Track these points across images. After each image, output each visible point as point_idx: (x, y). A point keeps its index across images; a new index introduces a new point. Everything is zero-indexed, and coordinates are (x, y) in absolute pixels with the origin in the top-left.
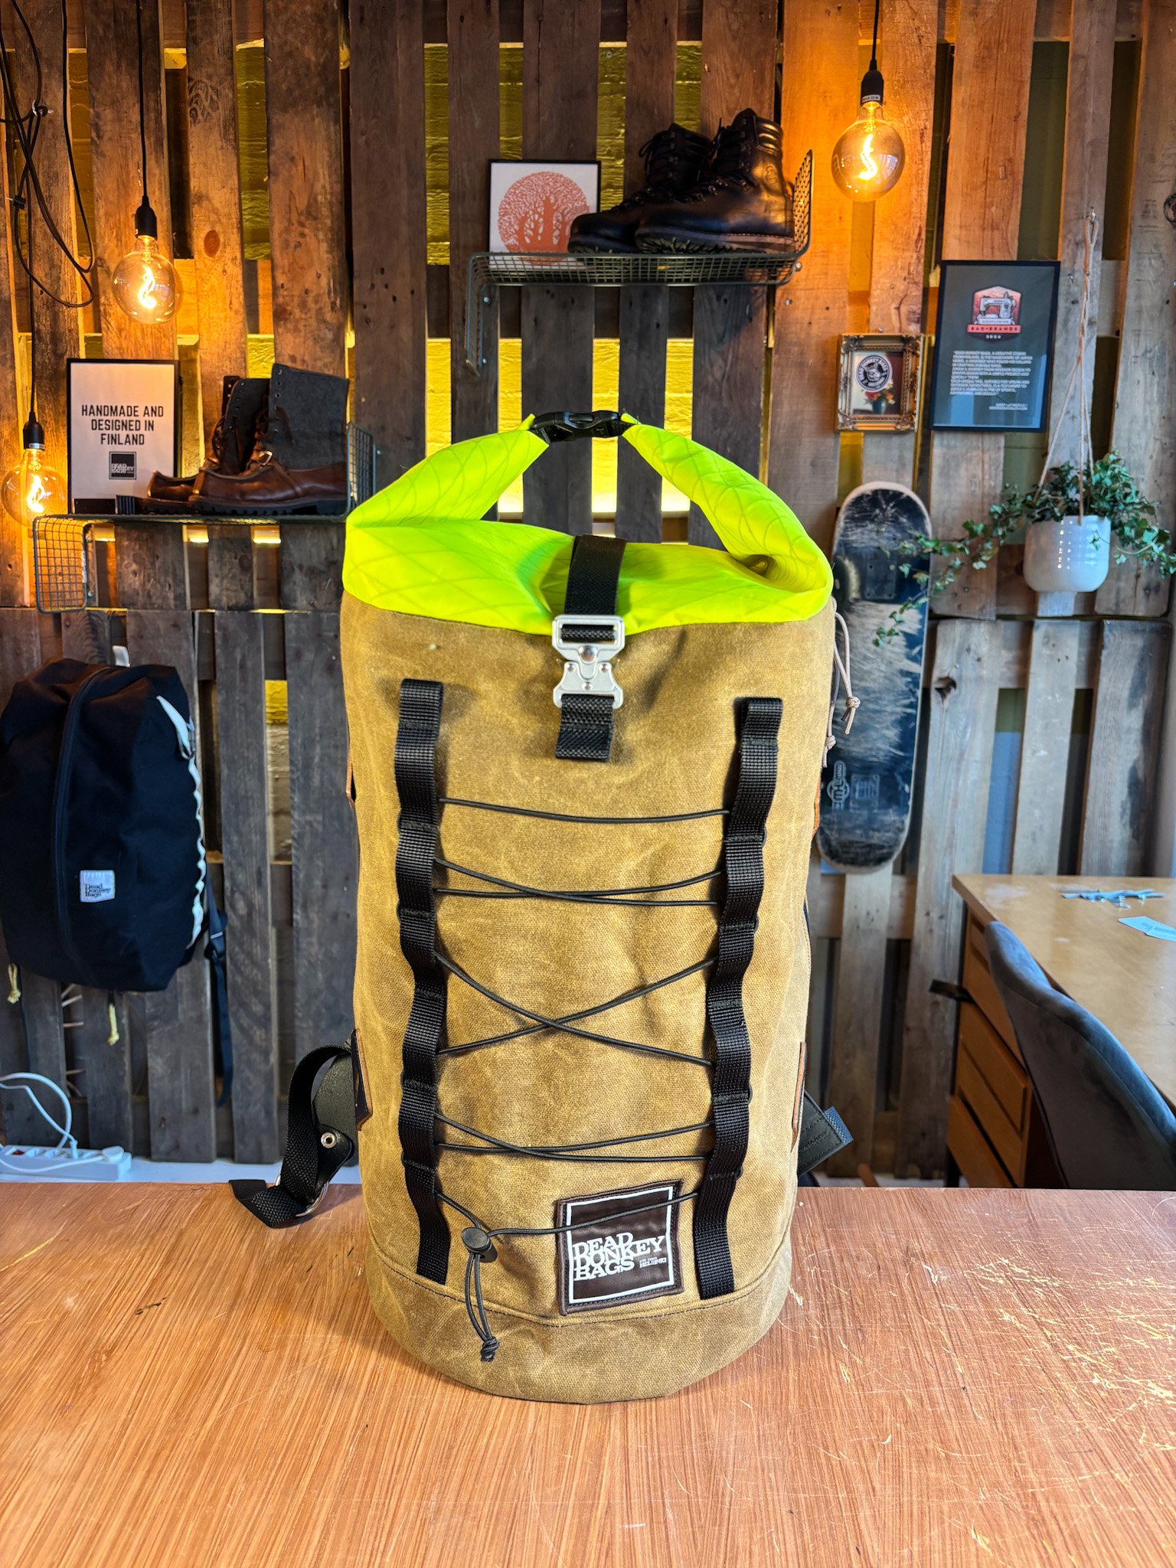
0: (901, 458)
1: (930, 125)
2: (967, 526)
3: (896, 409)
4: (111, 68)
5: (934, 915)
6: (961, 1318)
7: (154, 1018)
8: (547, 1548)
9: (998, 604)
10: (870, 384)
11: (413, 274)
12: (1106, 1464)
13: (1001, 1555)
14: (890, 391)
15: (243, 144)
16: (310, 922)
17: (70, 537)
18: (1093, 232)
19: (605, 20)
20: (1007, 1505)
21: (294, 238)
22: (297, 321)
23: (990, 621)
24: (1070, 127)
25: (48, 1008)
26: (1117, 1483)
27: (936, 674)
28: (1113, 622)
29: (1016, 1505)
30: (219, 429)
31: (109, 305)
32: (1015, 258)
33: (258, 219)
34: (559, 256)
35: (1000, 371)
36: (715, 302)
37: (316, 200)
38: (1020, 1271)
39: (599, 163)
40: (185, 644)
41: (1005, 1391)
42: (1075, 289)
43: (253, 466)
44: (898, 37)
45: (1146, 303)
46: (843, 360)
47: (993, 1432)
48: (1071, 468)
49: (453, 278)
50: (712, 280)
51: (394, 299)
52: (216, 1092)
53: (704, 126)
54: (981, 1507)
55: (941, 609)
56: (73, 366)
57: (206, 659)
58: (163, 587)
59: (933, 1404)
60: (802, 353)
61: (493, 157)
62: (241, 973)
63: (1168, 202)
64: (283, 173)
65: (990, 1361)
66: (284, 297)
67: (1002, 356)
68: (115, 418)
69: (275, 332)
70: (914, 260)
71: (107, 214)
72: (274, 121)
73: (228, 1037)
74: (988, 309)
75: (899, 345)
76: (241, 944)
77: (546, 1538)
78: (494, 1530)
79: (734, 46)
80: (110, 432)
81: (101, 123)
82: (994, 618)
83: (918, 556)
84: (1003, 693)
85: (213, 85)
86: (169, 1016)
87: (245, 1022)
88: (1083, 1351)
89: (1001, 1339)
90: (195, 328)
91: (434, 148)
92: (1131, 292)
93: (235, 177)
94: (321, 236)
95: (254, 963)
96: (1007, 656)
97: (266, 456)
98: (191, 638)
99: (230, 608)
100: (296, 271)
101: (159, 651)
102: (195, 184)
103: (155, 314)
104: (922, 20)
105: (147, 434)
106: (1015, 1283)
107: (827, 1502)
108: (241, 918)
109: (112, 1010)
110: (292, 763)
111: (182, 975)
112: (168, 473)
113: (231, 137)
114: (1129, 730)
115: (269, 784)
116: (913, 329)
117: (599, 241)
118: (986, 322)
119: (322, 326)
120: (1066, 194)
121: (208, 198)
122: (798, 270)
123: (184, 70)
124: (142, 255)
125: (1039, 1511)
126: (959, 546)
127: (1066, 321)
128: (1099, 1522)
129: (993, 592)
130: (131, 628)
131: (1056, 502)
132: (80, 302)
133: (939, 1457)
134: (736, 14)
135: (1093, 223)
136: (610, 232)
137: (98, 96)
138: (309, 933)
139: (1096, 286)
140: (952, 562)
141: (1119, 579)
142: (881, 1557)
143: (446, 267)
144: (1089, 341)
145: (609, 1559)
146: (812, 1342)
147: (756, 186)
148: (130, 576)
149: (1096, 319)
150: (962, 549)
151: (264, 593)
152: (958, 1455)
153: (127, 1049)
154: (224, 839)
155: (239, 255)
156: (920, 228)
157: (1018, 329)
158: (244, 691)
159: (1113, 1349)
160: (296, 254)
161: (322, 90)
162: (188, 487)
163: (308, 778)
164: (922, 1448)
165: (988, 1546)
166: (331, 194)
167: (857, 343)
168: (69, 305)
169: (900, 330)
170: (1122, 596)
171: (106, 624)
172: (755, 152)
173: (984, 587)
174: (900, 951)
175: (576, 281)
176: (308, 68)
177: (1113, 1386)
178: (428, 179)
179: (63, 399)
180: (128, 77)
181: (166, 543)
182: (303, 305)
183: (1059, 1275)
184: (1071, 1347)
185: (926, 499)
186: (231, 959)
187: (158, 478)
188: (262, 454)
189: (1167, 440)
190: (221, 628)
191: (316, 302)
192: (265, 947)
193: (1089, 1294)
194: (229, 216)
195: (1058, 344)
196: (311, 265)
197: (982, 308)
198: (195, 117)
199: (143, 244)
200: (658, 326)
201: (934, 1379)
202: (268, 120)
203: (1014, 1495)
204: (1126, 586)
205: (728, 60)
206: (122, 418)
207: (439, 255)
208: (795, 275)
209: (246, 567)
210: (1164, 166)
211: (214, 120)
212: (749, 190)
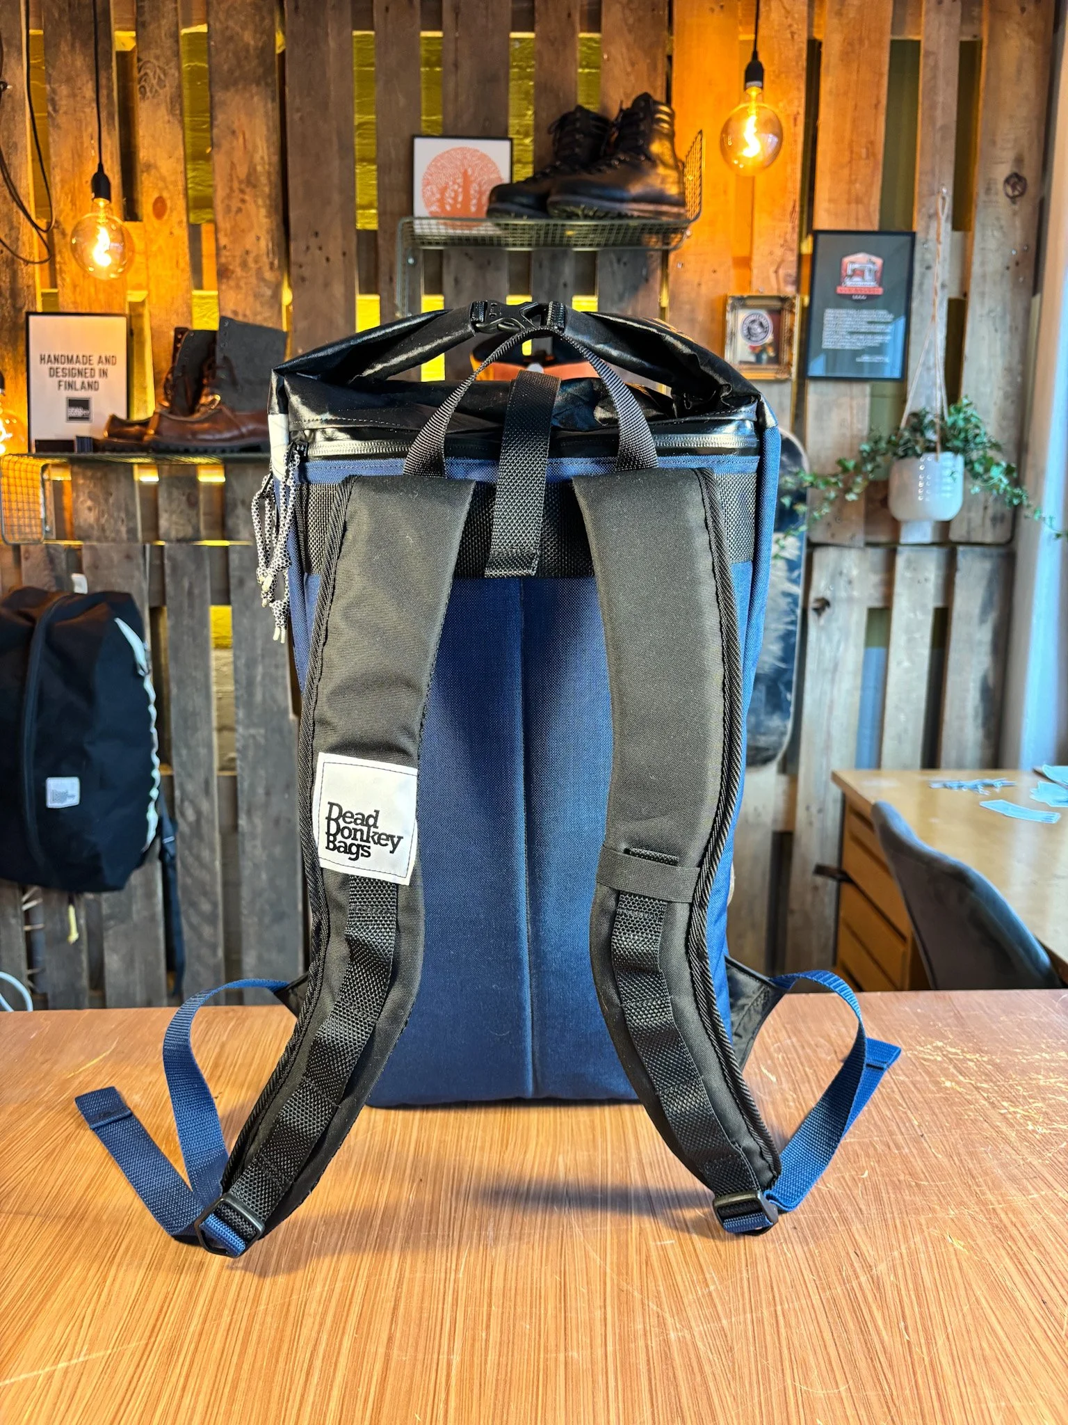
0: (781, 404)
1: (802, 111)
2: (840, 462)
3: (776, 360)
4: (66, 49)
5: (814, 809)
6: (911, 1086)
7: (110, 917)
8: (595, 1261)
9: (867, 533)
10: (753, 339)
11: (344, 237)
12: (1050, 1186)
13: (975, 1253)
14: (770, 344)
15: (187, 119)
16: (254, 826)
17: (29, 475)
18: (944, 206)
19: (515, 13)
20: (973, 1218)
21: (235, 204)
22: (238, 279)
23: (859, 548)
24: (923, 114)
25: (10, 910)
26: (1061, 1199)
27: (813, 595)
28: (967, 548)
29: (981, 1217)
30: (170, 376)
31: (65, 263)
32: (876, 228)
33: (200, 188)
34: (477, 220)
35: (865, 328)
36: (616, 265)
37: (255, 170)
38: (953, 1050)
39: (511, 140)
40: (137, 574)
41: (957, 1136)
42: (928, 256)
43: (203, 409)
44: (773, 34)
45: (990, 268)
46: (729, 317)
47: (951, 1166)
48: (927, 413)
49: (381, 242)
50: (614, 245)
51: (328, 260)
52: (168, 985)
53: (604, 108)
54: (952, 1220)
55: (817, 537)
56: (32, 318)
57: (156, 587)
58: (116, 522)
59: (898, 1147)
60: (693, 311)
61: (416, 132)
62: (191, 875)
63: (1007, 181)
64: (225, 145)
65: (940, 1116)
66: (226, 257)
67: (867, 314)
68: (71, 366)
69: (219, 289)
70: (789, 229)
71: (62, 181)
72: (216, 99)
73: (180, 933)
74: (854, 272)
75: (777, 304)
76: (190, 849)
77: (592, 1254)
78: (547, 1250)
79: (630, 38)
80: (67, 379)
81: (57, 98)
82: (862, 544)
83: (798, 491)
84: (872, 612)
85: (161, 64)
86: (123, 916)
87: (195, 920)
88: (1016, 1106)
89: (946, 1099)
90: (144, 284)
91: (361, 124)
92: (976, 260)
93: (181, 148)
94: (260, 202)
95: (202, 865)
96: (875, 578)
97: (214, 400)
98: (142, 568)
99: (179, 541)
100: (237, 233)
101: (113, 580)
102: (144, 154)
103: (109, 270)
104: (793, 18)
105: (102, 381)
106: (951, 1060)
107: (824, 1220)
108: (190, 824)
109: (72, 910)
110: (236, 682)
111: (136, 878)
112: (122, 415)
113: (178, 112)
114: (980, 643)
115: (214, 703)
116: (789, 290)
117: (515, 208)
118: (852, 284)
119: (262, 284)
120: (921, 174)
121: (156, 168)
122: (688, 237)
123: (132, 51)
124: (98, 217)
125: (1001, 1221)
126: (833, 480)
127: (921, 284)
128: (1051, 1227)
129: (861, 521)
130: (86, 560)
131: (917, 442)
132: (37, 260)
133: (910, 1186)
134: (631, 10)
135: (944, 199)
136: (524, 200)
137: (54, 74)
138: (253, 836)
139: (947, 255)
140: (827, 494)
141: (969, 510)
142: (876, 1257)
143: (374, 232)
144: (941, 303)
145: (649, 1267)
146: (789, 1107)
147: (653, 161)
148: (86, 512)
149: (947, 283)
150: (836, 483)
151: (210, 526)
152: (926, 1183)
153: (84, 947)
154: (174, 752)
155: (185, 219)
156: (795, 201)
157: (880, 291)
158: (191, 616)
159: (1040, 1105)
160: (237, 218)
161: (260, 71)
162: (143, 429)
163: (251, 694)
164: (895, 1179)
165: (964, 1247)
166: (270, 164)
167: (741, 302)
168: (27, 262)
169: (779, 290)
170: (973, 525)
171: (63, 556)
172: (652, 131)
173: (854, 518)
174: (783, 842)
175: (492, 244)
176: (247, 51)
177: (1045, 1131)
178: (357, 154)
179: (22, 349)
180: (82, 57)
181: (118, 480)
182: (244, 265)
183: (987, 1052)
184: (1005, 1104)
185: (803, 440)
186: (182, 863)
187: (114, 420)
188: (210, 398)
189: (1009, 389)
190: (170, 558)
191: (256, 262)
192: (213, 850)
193: (1014, 1065)
194: (175, 183)
195: (915, 304)
196: (251, 227)
197: (849, 272)
198: (144, 94)
199: (99, 207)
200: (565, 285)
201: (896, 1130)
202: (212, 97)
203: (977, 1210)
204: (976, 516)
205: (624, 50)
206: (78, 366)
207: (368, 220)
208: (686, 241)
209: (193, 503)
210: (1003, 149)
211: (162, 97)
212: (646, 164)
